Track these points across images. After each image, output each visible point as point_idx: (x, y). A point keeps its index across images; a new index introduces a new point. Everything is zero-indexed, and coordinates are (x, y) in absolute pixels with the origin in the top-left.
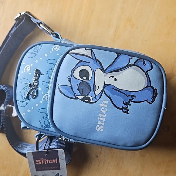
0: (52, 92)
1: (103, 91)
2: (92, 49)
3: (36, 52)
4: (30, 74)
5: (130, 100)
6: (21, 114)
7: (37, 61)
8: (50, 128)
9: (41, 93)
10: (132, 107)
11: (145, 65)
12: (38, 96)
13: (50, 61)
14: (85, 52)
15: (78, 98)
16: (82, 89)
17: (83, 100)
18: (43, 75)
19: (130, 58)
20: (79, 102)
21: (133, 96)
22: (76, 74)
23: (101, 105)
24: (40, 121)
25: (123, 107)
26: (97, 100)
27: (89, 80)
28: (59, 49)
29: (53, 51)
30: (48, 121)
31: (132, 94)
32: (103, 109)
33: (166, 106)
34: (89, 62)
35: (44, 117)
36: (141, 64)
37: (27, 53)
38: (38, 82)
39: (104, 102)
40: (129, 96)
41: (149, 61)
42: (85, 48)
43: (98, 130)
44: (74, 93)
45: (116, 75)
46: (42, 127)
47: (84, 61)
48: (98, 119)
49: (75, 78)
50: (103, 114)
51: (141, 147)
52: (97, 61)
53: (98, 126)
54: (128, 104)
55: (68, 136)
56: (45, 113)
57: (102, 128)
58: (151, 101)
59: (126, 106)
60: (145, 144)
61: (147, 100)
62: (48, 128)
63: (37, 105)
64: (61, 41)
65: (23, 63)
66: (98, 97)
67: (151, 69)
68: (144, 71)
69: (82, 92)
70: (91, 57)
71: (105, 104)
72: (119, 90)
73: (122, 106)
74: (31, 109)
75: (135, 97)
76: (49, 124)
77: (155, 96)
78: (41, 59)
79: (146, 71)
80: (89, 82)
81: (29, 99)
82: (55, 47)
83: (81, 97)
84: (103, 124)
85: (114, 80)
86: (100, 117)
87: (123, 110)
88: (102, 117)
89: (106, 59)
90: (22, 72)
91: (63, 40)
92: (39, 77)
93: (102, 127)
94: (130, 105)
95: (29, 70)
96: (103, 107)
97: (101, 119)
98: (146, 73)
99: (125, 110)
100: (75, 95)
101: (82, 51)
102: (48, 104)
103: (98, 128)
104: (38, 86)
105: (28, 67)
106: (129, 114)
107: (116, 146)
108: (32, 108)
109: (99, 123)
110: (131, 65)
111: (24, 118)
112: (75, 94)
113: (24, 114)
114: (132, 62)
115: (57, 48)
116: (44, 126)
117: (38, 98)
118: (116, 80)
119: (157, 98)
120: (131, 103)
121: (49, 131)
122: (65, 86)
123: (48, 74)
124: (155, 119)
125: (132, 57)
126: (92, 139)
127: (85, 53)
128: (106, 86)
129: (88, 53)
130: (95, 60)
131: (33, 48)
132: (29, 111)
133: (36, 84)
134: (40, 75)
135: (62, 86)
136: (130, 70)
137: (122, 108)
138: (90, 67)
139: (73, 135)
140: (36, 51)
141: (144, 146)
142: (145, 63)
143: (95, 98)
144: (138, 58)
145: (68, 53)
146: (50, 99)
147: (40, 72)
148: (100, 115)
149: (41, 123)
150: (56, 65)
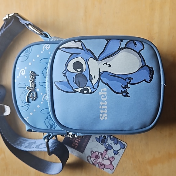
0: (50, 90)
1: (99, 79)
2: (81, 40)
3: (27, 55)
4: (26, 77)
5: (128, 83)
6: (25, 118)
7: (30, 64)
8: (56, 127)
9: (40, 94)
10: (131, 89)
11: (136, 46)
12: (37, 97)
13: (43, 61)
14: (75, 44)
15: (76, 91)
16: (79, 82)
17: (82, 92)
18: (39, 75)
19: (120, 42)
20: (78, 95)
21: (130, 79)
22: (70, 68)
23: (100, 93)
24: (45, 122)
25: (123, 91)
26: (96, 89)
27: (84, 71)
28: (49, 47)
29: (43, 50)
30: (53, 121)
31: (129, 76)
32: (103, 97)
33: (165, 83)
34: (80, 54)
35: (47, 117)
36: (132, 45)
37: (20, 57)
38: (35, 84)
39: (103, 90)
40: (126, 79)
41: (140, 41)
42: (74, 41)
43: (102, 119)
44: (71, 87)
45: (109, 61)
46: (48, 127)
47: (75, 54)
48: (100, 107)
49: (70, 72)
50: (104, 102)
51: (148, 128)
52: (88, 51)
53: (101, 115)
54: (126, 87)
55: (74, 131)
56: (48, 113)
57: (106, 117)
58: (149, 80)
59: (125, 89)
60: (151, 124)
61: (145, 80)
62: (54, 127)
63: (38, 106)
64: (50, 39)
65: (17, 68)
66: (95, 87)
67: (142, 48)
68: (136, 52)
69: (80, 85)
70: (82, 48)
71: (103, 91)
72: (115, 75)
73: (121, 90)
74: (33, 112)
75: (132, 79)
76: (53, 124)
77: (151, 74)
78: (34, 60)
79: (138, 52)
80: (84, 73)
81: (29, 102)
82: (45, 46)
83: (79, 90)
84: (106, 111)
85: (109, 66)
86: (101, 106)
87: (123, 94)
88: (104, 105)
89: (97, 47)
90: (18, 77)
91: (52, 38)
92: (35, 78)
93: (105, 115)
94: (129, 88)
95: (24, 73)
96: (103, 95)
97: (103, 107)
98: (139, 53)
99: (124, 94)
100: (73, 89)
101: (71, 44)
102: (48, 103)
103: (101, 117)
104: (36, 88)
105: (23, 71)
106: (129, 97)
107: (123, 132)
108: (35, 110)
109: (102, 111)
110: (123, 49)
111: (28, 122)
112: (73, 87)
113: (28, 118)
114: (123, 45)
115: (47, 47)
116: (49, 126)
117: (38, 99)
118: (110, 66)
119: (155, 76)
120: (129, 86)
121: (55, 130)
122: (61, 81)
123: (43, 74)
124: (156, 97)
125: (122, 40)
126: (99, 129)
127: (75, 46)
128: (101, 74)
129: (78, 45)
130: (86, 50)
131: (24, 52)
132: (31, 114)
133: (33, 86)
134: (36, 76)
135: (58, 82)
136: (122, 54)
137: (121, 92)
138: (83, 58)
139: (78, 129)
140: (27, 53)
141: (151, 126)
142: (136, 44)
143: (93, 88)
144: (128, 41)
145: (58, 49)
146: (50, 98)
147: (35, 74)
148: (102, 103)
149: (46, 123)
150: (49, 64)
